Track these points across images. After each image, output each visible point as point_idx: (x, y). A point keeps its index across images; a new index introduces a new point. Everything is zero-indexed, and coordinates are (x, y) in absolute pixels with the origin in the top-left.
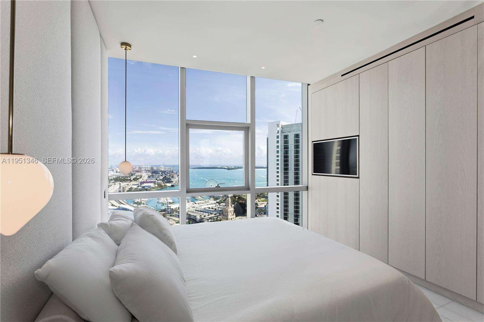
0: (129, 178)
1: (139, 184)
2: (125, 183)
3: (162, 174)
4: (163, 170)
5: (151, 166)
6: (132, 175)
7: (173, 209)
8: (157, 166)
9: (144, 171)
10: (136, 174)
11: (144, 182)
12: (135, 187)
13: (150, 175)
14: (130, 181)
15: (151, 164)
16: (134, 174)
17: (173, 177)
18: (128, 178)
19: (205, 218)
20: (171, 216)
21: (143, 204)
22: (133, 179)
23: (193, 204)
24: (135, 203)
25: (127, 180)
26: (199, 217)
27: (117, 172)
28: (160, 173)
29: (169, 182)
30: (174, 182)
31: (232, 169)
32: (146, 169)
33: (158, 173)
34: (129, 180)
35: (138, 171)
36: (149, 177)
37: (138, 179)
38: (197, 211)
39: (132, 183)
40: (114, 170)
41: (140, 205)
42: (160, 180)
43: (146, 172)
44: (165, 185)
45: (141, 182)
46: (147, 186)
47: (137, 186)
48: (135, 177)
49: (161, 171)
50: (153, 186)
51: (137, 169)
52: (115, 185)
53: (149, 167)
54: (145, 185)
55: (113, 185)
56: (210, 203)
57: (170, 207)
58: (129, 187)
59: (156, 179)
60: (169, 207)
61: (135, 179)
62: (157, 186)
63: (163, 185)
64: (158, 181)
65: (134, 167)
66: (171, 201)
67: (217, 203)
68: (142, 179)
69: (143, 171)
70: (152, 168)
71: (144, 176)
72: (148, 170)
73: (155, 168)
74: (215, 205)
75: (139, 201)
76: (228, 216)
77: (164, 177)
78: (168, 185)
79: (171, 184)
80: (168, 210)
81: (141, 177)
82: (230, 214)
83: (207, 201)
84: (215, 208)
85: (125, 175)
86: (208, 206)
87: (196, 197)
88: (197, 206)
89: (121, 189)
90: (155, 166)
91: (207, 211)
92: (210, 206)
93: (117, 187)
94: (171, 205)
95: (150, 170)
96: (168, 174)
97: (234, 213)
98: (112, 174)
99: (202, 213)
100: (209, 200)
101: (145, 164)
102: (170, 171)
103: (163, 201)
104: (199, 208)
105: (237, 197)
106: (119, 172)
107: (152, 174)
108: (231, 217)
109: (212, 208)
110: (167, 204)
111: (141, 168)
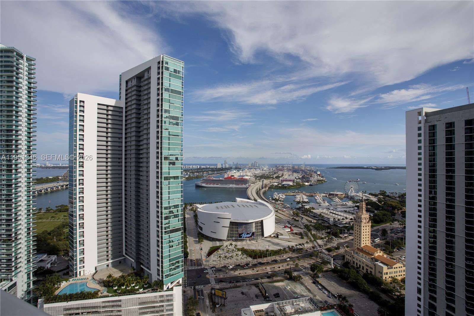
0: (272, 176)
1: (280, 182)
2: (269, 181)
4: (303, 169)
5: (293, 165)
6: (275, 173)
7: (306, 208)
10: (279, 173)
11: (284, 181)
12: (276, 184)
13: (290, 174)
14: (273, 178)
15: (294, 163)
16: (277, 172)
17: (311, 176)
19: (339, 221)
20: (304, 215)
21: (280, 201)
22: (275, 177)
23: (328, 205)
24: (273, 199)
25: (270, 178)
26: (332, 220)
27: (263, 170)
28: (301, 172)
29: (308, 182)
30: (313, 182)
33: (297, 172)
35: (281, 170)
36: (289, 175)
37: (280, 177)
38: (332, 213)
39: (274, 180)
41: (277, 201)
42: (299, 178)
43: (288, 171)
44: (303, 184)
45: (282, 180)
46: (287, 184)
47: (278, 183)
48: (277, 175)
49: (302, 170)
50: (292, 185)
51: (280, 168)
52: (260, 181)
53: (290, 166)
54: (284, 183)
55: (258, 182)
56: (348, 206)
57: (304, 206)
58: (271, 185)
59: (295, 178)
61: (278, 177)
62: (295, 184)
63: (301, 183)
64: (297, 179)
65: (278, 166)
66: (307, 200)
67: (356, 206)
68: (283, 177)
69: (285, 170)
70: (293, 167)
71: (285, 175)
72: (289, 169)
73: (296, 167)
74: (353, 209)
75: (277, 198)
76: (361, 223)
77: (302, 176)
78: (306, 184)
79: (309, 183)
80: (302, 209)
81: (282, 175)
82: (364, 221)
83: (344, 203)
84: (352, 212)
85: (269, 173)
86: (345, 209)
87: (334, 199)
88: (332, 208)
89: (264, 186)
90: (296, 165)
91: (342, 214)
92: (348, 210)
93: (261, 183)
94: (306, 204)
95: (291, 169)
96: (308, 173)
97: (369, 221)
98: (258, 172)
99: (336, 216)
100: (347, 203)
101: (288, 163)
102: (310, 170)
103: (300, 200)
104: (334, 210)
105: (383, 203)
106: (265, 170)
107: (293, 172)
108: (365, 225)
109: (349, 212)
110: (302, 203)
111: (284, 167)
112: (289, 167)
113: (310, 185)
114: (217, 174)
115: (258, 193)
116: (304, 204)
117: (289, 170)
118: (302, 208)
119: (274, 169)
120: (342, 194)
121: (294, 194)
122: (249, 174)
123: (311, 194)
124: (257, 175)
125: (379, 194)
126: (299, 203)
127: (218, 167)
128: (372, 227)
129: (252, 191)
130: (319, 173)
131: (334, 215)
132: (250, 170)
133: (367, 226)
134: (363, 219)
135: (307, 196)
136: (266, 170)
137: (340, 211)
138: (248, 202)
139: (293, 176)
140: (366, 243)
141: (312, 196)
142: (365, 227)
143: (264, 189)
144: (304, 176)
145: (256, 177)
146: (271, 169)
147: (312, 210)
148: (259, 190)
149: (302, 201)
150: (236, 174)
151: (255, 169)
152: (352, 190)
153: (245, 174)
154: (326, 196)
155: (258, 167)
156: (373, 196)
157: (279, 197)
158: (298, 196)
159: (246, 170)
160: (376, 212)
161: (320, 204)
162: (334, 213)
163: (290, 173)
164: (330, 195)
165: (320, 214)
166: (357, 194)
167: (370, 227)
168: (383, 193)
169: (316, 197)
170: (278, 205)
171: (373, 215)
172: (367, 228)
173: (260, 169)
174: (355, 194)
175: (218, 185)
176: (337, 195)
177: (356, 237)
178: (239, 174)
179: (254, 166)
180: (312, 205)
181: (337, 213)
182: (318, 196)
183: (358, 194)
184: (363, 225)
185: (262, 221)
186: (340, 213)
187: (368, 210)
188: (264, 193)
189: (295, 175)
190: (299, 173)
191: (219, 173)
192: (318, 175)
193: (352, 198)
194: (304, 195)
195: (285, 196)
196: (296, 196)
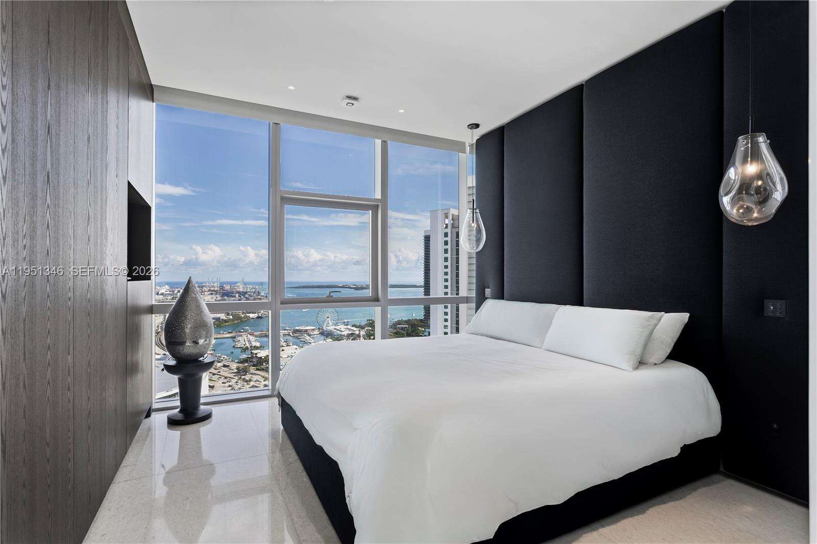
3: (241, 297)
4: (241, 290)
5: (221, 283)
7: (261, 358)
8: (230, 283)
9: (208, 293)
15: (221, 280)
20: (258, 370)
23: (296, 349)
28: (237, 295)
30: (262, 312)
32: (212, 289)
33: (232, 296)
43: (212, 294)
44: (246, 317)
49: (238, 292)
50: (225, 318)
53: (215, 285)
57: (256, 354)
60: (254, 356)
62: (231, 317)
63: (243, 316)
66: (258, 344)
69: (206, 293)
70: (222, 287)
72: (214, 291)
73: (227, 287)
78: (251, 315)
79: (255, 314)
80: (252, 360)
90: (227, 283)
94: (258, 351)
95: (218, 291)
101: (210, 280)
103: (245, 345)
106: (162, 294)
107: (222, 297)
110: (251, 350)
111: (202, 288)
112: (213, 286)
113: (258, 317)
116: (255, 352)
117: (212, 292)
118: (252, 357)
120: (314, 329)
121: (233, 335)
123: (262, 333)
126: (245, 350)
135: (256, 336)
146: (176, 292)
149: (250, 347)
152: (328, 321)
154: (289, 335)
156: (358, 329)
158: (240, 338)
161: (281, 347)
164: (295, 331)
166: (336, 327)
168: (372, 324)
174: (334, 327)
176: (306, 331)
183: (338, 328)
190: (235, 297)
193: (329, 333)
194: (250, 335)
195: (215, 341)
196: (235, 338)
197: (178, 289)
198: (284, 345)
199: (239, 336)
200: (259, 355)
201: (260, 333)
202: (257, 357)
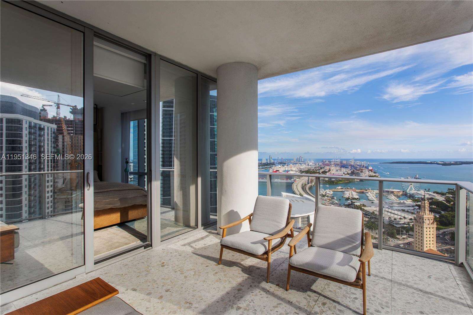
3: (352, 168)
4: (353, 164)
5: (341, 160)
6: (321, 168)
7: (357, 205)
8: (347, 160)
9: (334, 165)
10: (325, 168)
15: (341, 158)
17: (362, 172)
18: (317, 171)
19: (396, 221)
21: (327, 196)
22: (322, 172)
26: (387, 219)
27: (308, 165)
28: (350, 167)
31: (450, 164)
32: (336, 163)
33: (346, 168)
34: (318, 173)
35: (328, 165)
36: (337, 171)
37: (326, 172)
38: (386, 211)
40: (306, 163)
41: (324, 197)
42: (348, 174)
48: (324, 170)
49: (351, 166)
51: (327, 162)
53: (338, 161)
56: (406, 205)
57: (354, 202)
59: (344, 173)
61: (324, 172)
64: (345, 175)
65: (324, 161)
66: (357, 197)
67: (417, 205)
68: (329, 172)
69: (332, 165)
70: (341, 162)
71: (332, 170)
72: (337, 164)
73: (344, 162)
74: (412, 208)
75: (324, 194)
76: (423, 224)
77: (352, 172)
80: (351, 206)
81: (329, 170)
82: (427, 222)
83: (402, 201)
84: (412, 211)
85: (315, 168)
86: (403, 208)
87: (388, 196)
88: (387, 206)
89: (310, 181)
90: (345, 160)
91: (399, 213)
92: (406, 209)
93: (307, 178)
94: (356, 201)
95: (339, 164)
96: (358, 169)
97: (434, 222)
98: (304, 167)
99: (392, 215)
100: (405, 202)
101: (335, 158)
102: (360, 166)
103: (349, 196)
104: (389, 209)
105: (452, 203)
107: (341, 167)
108: (428, 226)
109: (408, 211)
110: (352, 200)
111: (331, 162)
113: (361, 181)
114: (262, 168)
115: (303, 188)
116: (353, 201)
117: (336, 165)
118: (352, 204)
119: (320, 164)
120: (399, 192)
121: (343, 190)
122: (294, 169)
123: (361, 191)
124: (303, 170)
125: (447, 193)
126: (348, 199)
127: (263, 162)
128: (438, 229)
129: (298, 185)
130: (370, 168)
131: (389, 214)
132: (296, 165)
133: (431, 228)
134: (425, 220)
135: (357, 193)
136: (311, 165)
137: (397, 210)
138: (293, 197)
139: (341, 171)
140: (430, 247)
141: (363, 193)
142: (428, 228)
143: (310, 184)
144: (354, 171)
145: (301, 172)
146: (317, 164)
147: (363, 208)
148: (305, 185)
149: (352, 198)
150: (281, 169)
151: (300, 164)
152: (411, 187)
153: (290, 169)
155: (303, 162)
156: (439, 195)
157: (326, 193)
158: (346, 192)
159: (291, 165)
160: (443, 212)
161: (372, 201)
162: (389, 212)
163: (338, 168)
164: (384, 191)
165: (373, 212)
166: (418, 192)
167: (435, 229)
168: (452, 192)
169: (367, 194)
170: (325, 200)
171: (439, 216)
172: (432, 230)
173: (305, 164)
174: (416, 192)
175: (263, 179)
176: (393, 192)
177: (417, 239)
178: (284, 169)
179: (299, 161)
180: (363, 201)
181: (393, 212)
182: (369, 193)
184: (425, 226)
185: (309, 216)
186: (396, 212)
187: (431, 210)
188: (310, 188)
189: (344, 170)
190: (348, 168)
191: (264, 168)
192: (370, 170)
193: (411, 196)
194: (353, 191)
195: (333, 192)
196: (344, 192)
197: (318, 163)
198: (375, 200)
199: (346, 191)
200: (356, 204)
201: (360, 190)
202: (354, 204)
